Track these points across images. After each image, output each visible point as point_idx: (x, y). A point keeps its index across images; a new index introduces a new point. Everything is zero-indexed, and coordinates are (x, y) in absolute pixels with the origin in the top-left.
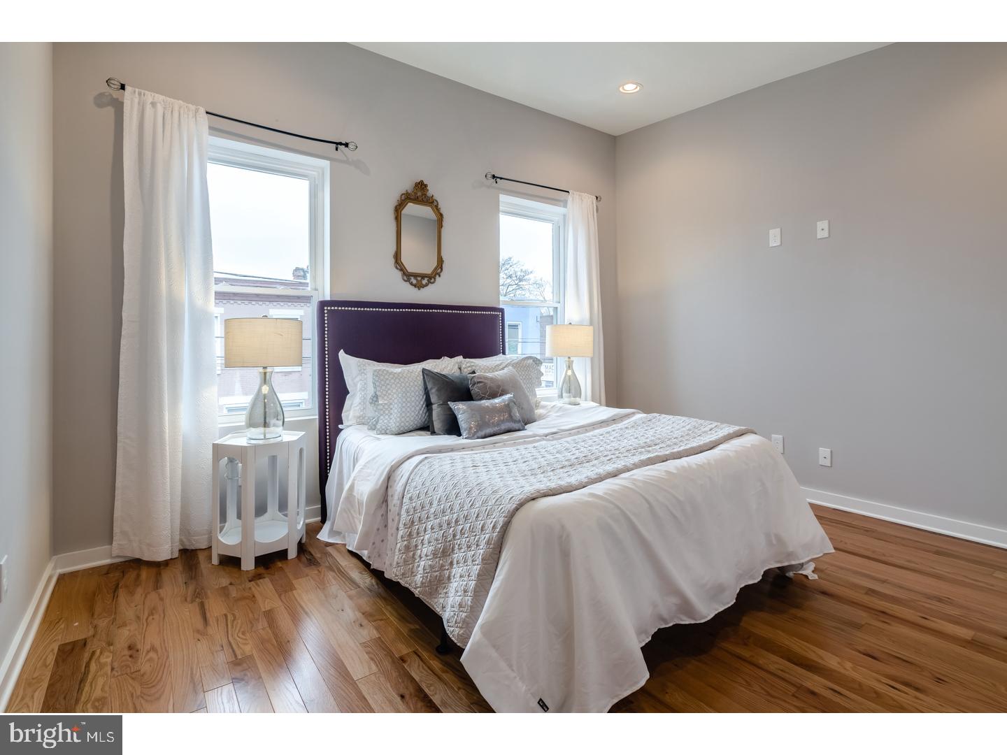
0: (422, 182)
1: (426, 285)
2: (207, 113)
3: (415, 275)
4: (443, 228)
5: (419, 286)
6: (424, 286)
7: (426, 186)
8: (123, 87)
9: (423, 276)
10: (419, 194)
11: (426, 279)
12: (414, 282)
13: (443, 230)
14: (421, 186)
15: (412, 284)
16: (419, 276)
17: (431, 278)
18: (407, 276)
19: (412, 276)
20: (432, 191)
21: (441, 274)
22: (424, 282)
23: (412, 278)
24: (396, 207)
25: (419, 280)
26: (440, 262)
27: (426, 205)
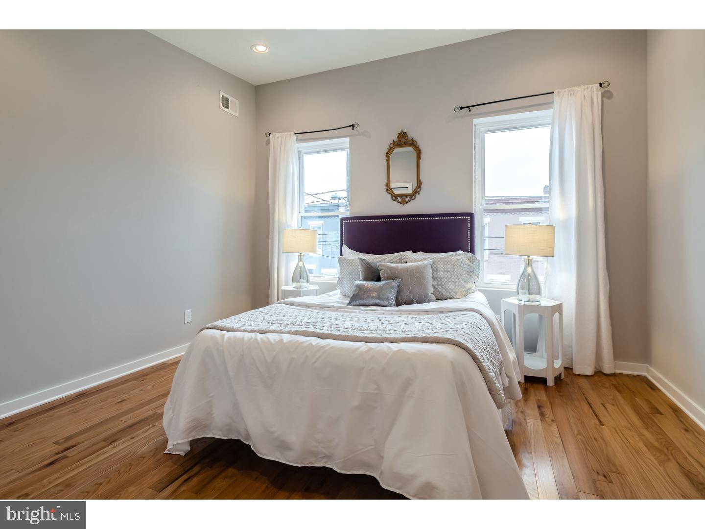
0: (402, 131)
1: (409, 201)
2: (295, 134)
3: (401, 196)
4: (421, 159)
5: (404, 203)
6: (407, 202)
7: (405, 134)
8: (269, 135)
9: (406, 196)
10: (403, 140)
11: (408, 197)
12: (400, 200)
13: (421, 161)
14: (403, 135)
15: (398, 202)
16: (403, 196)
17: (412, 196)
18: (395, 197)
19: (398, 196)
20: (411, 135)
21: (420, 192)
22: (407, 199)
23: (399, 198)
24: (387, 154)
25: (403, 199)
26: (419, 183)
27: (408, 146)
